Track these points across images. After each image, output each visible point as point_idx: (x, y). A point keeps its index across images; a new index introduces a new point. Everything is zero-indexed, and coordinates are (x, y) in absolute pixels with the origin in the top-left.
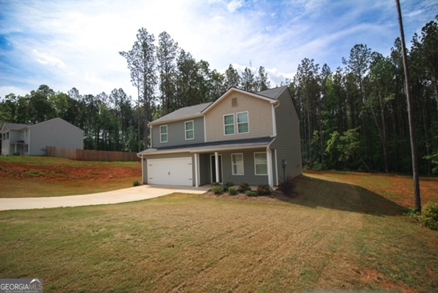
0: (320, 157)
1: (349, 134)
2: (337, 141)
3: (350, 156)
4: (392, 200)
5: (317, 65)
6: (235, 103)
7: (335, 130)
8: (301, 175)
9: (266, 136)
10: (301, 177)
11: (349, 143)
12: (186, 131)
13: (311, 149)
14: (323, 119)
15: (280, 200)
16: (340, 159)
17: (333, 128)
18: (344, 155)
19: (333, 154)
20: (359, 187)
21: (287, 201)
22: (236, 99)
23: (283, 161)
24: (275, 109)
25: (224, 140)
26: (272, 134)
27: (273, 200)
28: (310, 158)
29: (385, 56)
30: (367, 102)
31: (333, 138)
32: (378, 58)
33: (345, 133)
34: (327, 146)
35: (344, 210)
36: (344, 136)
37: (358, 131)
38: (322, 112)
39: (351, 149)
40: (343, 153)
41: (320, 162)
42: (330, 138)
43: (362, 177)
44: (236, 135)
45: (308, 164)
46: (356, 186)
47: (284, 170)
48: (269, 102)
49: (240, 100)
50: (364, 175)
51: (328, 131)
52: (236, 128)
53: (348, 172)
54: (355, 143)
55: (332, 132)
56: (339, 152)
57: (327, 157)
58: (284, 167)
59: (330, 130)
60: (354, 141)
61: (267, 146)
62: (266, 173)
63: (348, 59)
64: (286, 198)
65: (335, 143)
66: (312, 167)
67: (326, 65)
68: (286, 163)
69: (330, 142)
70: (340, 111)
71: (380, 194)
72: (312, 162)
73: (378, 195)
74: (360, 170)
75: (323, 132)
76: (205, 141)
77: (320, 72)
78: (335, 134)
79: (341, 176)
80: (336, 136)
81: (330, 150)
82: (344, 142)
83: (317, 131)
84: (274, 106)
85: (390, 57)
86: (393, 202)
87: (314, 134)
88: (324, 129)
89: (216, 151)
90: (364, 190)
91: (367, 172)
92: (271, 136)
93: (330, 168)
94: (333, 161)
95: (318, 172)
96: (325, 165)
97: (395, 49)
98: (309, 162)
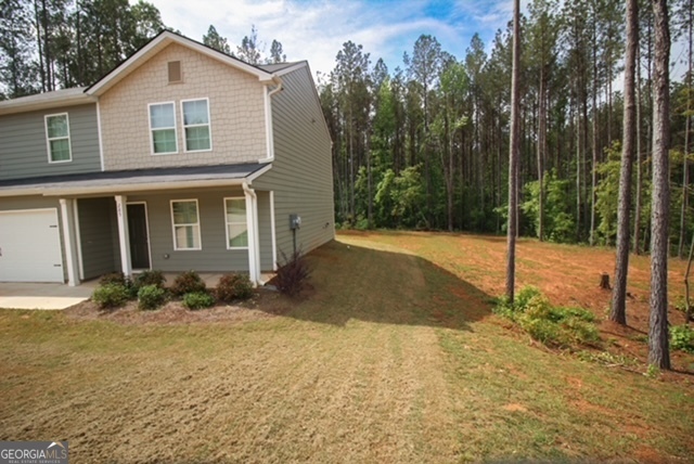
0: (366, 208)
1: (407, 173)
2: (392, 185)
3: (407, 208)
4: (468, 280)
5: (367, 56)
6: (175, 73)
7: (389, 167)
8: (333, 240)
9: (250, 159)
10: (332, 246)
11: (407, 187)
12: (48, 139)
13: (353, 197)
14: (373, 149)
15: (269, 311)
16: (393, 212)
17: (387, 164)
18: (399, 206)
19: (384, 204)
20: (421, 259)
21: (283, 312)
22: (178, 63)
23: (292, 217)
24: (271, 97)
25: (151, 165)
26: (265, 155)
27: (251, 312)
28: (352, 211)
29: (459, 60)
30: (434, 128)
31: (385, 180)
32: (450, 62)
33: (401, 172)
34: (376, 192)
35: (400, 322)
36: (400, 176)
37: (418, 170)
38: (372, 137)
39: (410, 197)
40: (398, 203)
41: (366, 216)
42: (381, 179)
43: (422, 238)
44: (179, 154)
45: (350, 220)
46: (416, 257)
47: (294, 235)
48: (256, 77)
49: (189, 67)
50: (425, 237)
51: (378, 168)
52: (180, 139)
53: (403, 232)
54: (413, 188)
55: (384, 170)
56: (392, 201)
57: (376, 209)
58: (294, 229)
59: (382, 166)
60: (413, 184)
61: (245, 181)
62: (247, 245)
63: (411, 56)
64: (284, 304)
65: (388, 187)
66: (354, 225)
67: (381, 61)
68: (299, 220)
69: (381, 186)
70: (397, 140)
71: (450, 269)
72: (356, 216)
73: (449, 273)
74: (417, 227)
75: (372, 169)
76: (103, 170)
77: (371, 69)
78: (389, 172)
79: (393, 239)
80: (389, 177)
81: (381, 198)
82: (399, 187)
83: (363, 168)
84: (269, 90)
85: (464, 63)
86: (470, 285)
87: (360, 171)
88: (374, 166)
89: (119, 193)
90: (428, 264)
91: (426, 230)
92: (261, 161)
93: (379, 226)
94: (384, 215)
95: (363, 233)
96: (372, 222)
97: (472, 50)
98: (350, 216)
